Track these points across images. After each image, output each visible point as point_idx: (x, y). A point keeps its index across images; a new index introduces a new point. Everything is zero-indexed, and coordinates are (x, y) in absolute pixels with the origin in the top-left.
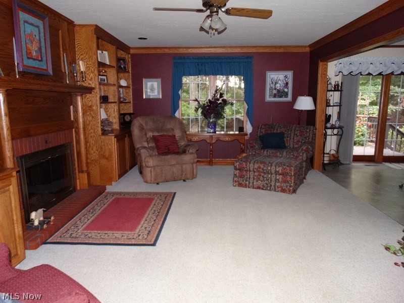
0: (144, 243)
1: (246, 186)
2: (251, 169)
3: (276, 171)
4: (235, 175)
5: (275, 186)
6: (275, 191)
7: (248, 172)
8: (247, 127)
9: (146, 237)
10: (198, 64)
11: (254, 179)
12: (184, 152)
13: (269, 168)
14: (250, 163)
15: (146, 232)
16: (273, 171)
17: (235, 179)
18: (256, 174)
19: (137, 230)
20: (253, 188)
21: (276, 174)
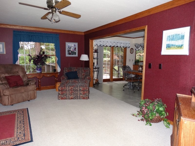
1: (65, 99)
2: (68, 90)
3: (80, 90)
4: (59, 94)
5: (80, 97)
6: (80, 99)
7: (66, 92)
8: (58, 69)
11: (69, 94)
13: (77, 88)
14: (67, 87)
16: (78, 90)
17: (59, 96)
18: (70, 92)
20: (69, 99)
21: (80, 91)
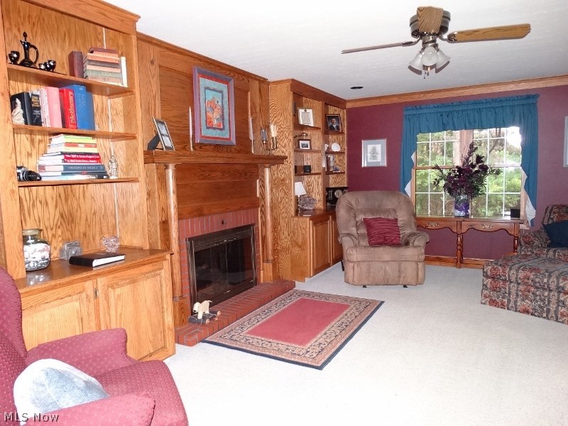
0: (310, 363)
1: (502, 306)
2: (513, 279)
3: (558, 287)
4: (485, 286)
5: (556, 312)
6: (557, 320)
7: (507, 284)
8: (527, 209)
9: (315, 355)
10: (442, 115)
11: (517, 295)
12: (407, 244)
13: (545, 280)
14: (511, 269)
15: (318, 349)
16: (553, 286)
17: (485, 292)
18: (521, 287)
19: (309, 345)
20: (516, 311)
21: (559, 292)
